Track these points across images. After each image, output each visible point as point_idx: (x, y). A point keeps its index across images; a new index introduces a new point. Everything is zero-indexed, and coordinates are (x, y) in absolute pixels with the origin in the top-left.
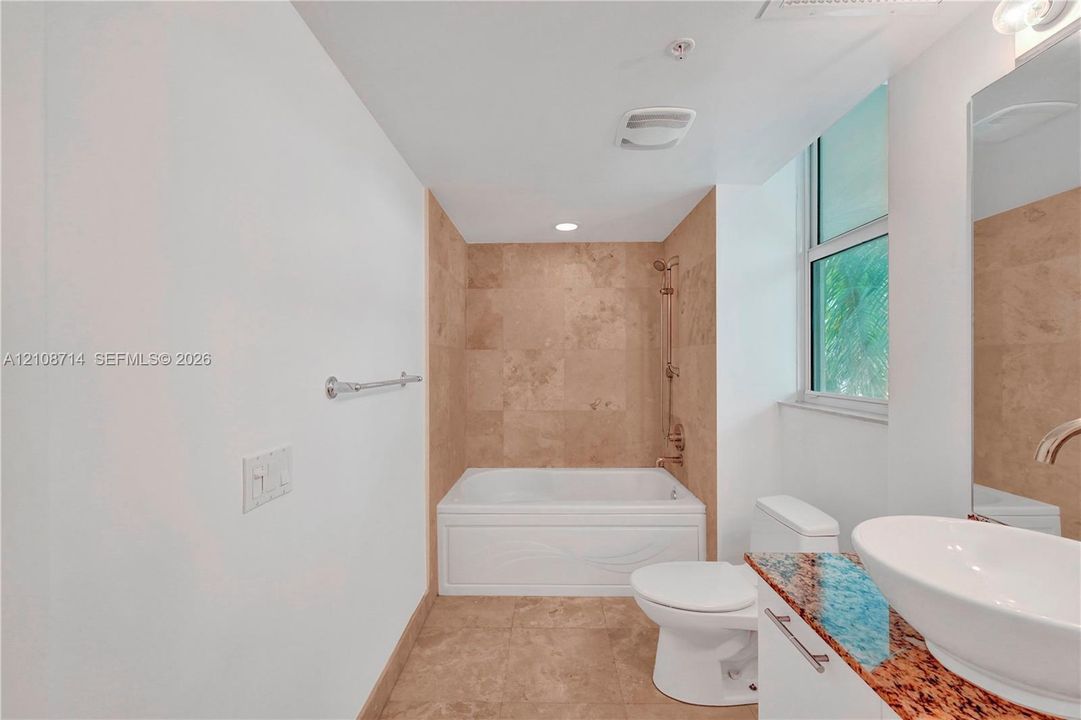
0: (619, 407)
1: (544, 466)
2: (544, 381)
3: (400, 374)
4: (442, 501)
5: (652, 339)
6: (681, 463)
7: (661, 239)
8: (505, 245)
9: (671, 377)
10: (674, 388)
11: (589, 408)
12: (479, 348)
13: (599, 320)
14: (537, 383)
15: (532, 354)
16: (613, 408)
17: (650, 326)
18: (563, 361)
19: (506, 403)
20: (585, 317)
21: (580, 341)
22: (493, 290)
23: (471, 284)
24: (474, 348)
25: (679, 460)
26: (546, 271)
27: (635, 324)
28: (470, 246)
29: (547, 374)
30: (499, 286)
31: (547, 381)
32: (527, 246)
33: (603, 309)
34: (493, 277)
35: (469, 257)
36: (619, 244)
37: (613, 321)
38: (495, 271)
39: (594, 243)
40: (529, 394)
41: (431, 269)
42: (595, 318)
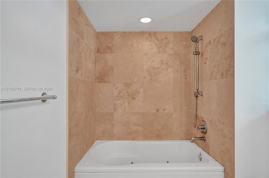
0: (169, 111)
1: (134, 140)
2: (133, 98)
3: (41, 94)
4: (78, 165)
5: (185, 79)
6: (204, 140)
7: (190, 30)
8: (115, 32)
9: (197, 97)
10: (199, 102)
11: (155, 111)
12: (102, 82)
13: (160, 69)
14: (130, 99)
15: (128, 85)
16: (167, 111)
17: (185, 72)
18: (143, 88)
19: (115, 109)
20: (154, 67)
21: (151, 79)
22: (109, 54)
23: (98, 51)
24: (99, 82)
25: (203, 139)
26: (135, 45)
27: (177, 71)
28: (98, 33)
29: (135, 95)
30: (112, 52)
31: (135, 98)
32: (126, 33)
33: (162, 64)
34: (109, 48)
35: (97, 38)
36: (170, 32)
37: (167, 69)
38: (110, 45)
39: (157, 32)
40: (126, 104)
41: (70, 35)
42: (158, 68)
